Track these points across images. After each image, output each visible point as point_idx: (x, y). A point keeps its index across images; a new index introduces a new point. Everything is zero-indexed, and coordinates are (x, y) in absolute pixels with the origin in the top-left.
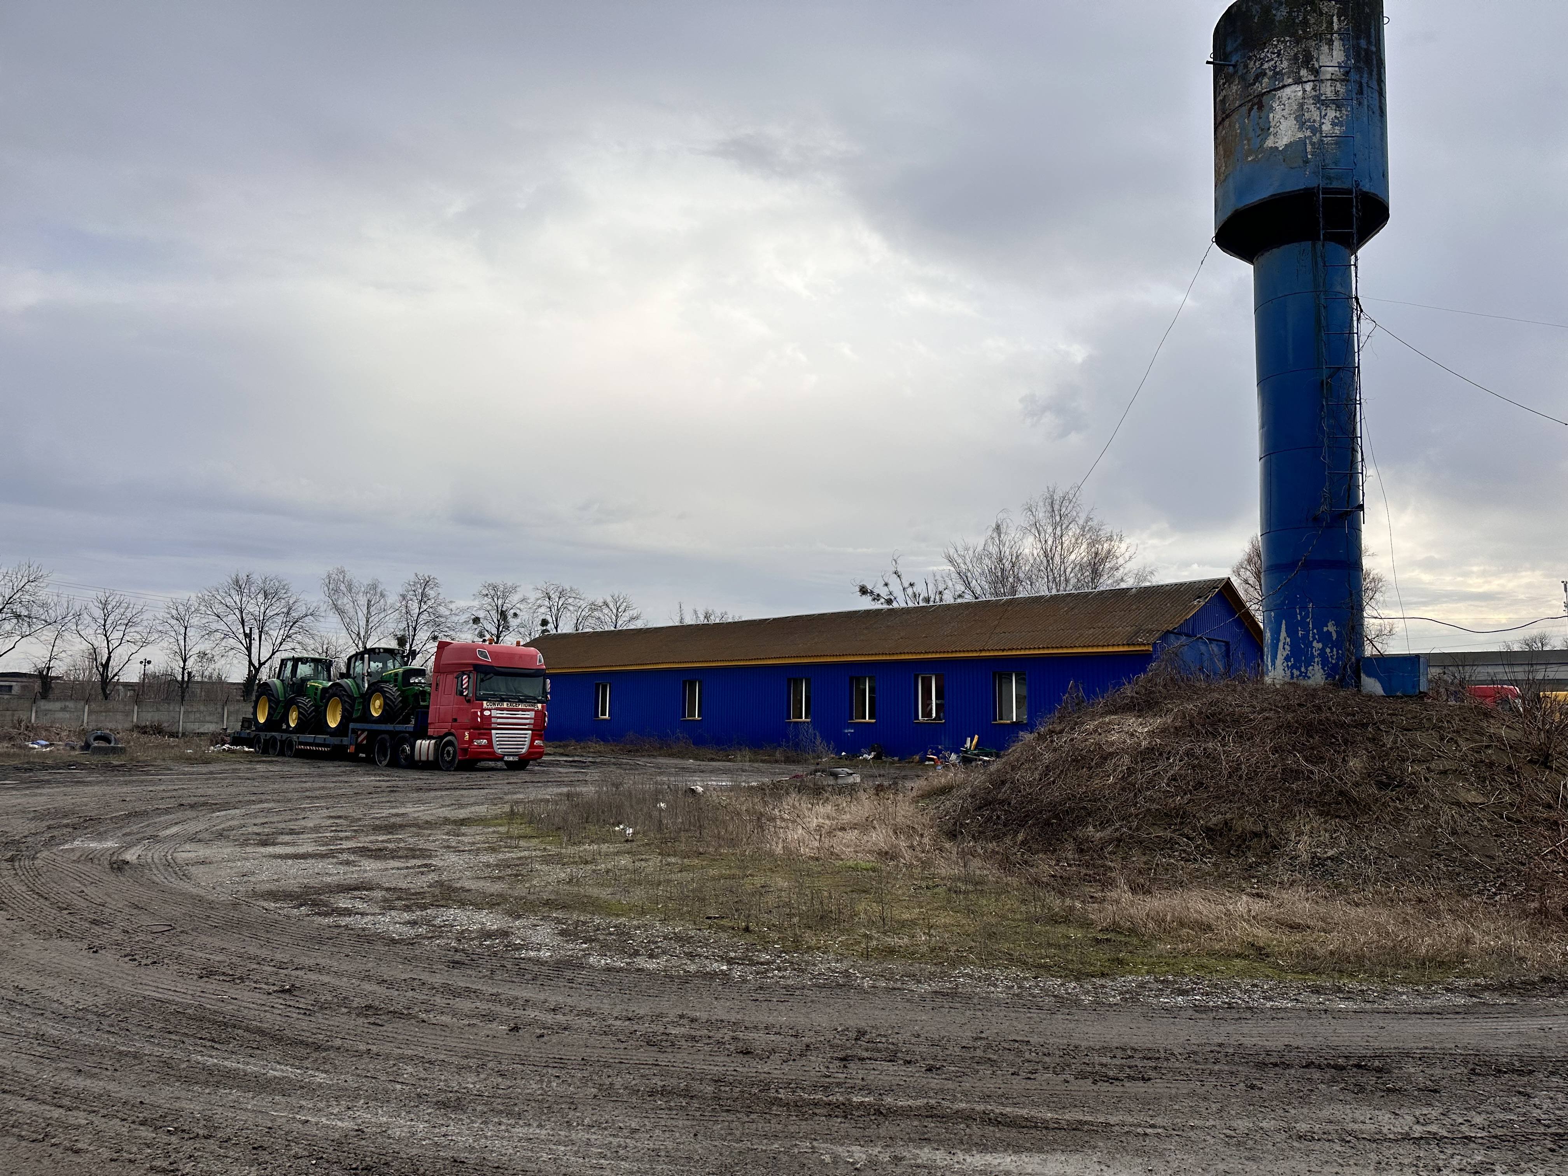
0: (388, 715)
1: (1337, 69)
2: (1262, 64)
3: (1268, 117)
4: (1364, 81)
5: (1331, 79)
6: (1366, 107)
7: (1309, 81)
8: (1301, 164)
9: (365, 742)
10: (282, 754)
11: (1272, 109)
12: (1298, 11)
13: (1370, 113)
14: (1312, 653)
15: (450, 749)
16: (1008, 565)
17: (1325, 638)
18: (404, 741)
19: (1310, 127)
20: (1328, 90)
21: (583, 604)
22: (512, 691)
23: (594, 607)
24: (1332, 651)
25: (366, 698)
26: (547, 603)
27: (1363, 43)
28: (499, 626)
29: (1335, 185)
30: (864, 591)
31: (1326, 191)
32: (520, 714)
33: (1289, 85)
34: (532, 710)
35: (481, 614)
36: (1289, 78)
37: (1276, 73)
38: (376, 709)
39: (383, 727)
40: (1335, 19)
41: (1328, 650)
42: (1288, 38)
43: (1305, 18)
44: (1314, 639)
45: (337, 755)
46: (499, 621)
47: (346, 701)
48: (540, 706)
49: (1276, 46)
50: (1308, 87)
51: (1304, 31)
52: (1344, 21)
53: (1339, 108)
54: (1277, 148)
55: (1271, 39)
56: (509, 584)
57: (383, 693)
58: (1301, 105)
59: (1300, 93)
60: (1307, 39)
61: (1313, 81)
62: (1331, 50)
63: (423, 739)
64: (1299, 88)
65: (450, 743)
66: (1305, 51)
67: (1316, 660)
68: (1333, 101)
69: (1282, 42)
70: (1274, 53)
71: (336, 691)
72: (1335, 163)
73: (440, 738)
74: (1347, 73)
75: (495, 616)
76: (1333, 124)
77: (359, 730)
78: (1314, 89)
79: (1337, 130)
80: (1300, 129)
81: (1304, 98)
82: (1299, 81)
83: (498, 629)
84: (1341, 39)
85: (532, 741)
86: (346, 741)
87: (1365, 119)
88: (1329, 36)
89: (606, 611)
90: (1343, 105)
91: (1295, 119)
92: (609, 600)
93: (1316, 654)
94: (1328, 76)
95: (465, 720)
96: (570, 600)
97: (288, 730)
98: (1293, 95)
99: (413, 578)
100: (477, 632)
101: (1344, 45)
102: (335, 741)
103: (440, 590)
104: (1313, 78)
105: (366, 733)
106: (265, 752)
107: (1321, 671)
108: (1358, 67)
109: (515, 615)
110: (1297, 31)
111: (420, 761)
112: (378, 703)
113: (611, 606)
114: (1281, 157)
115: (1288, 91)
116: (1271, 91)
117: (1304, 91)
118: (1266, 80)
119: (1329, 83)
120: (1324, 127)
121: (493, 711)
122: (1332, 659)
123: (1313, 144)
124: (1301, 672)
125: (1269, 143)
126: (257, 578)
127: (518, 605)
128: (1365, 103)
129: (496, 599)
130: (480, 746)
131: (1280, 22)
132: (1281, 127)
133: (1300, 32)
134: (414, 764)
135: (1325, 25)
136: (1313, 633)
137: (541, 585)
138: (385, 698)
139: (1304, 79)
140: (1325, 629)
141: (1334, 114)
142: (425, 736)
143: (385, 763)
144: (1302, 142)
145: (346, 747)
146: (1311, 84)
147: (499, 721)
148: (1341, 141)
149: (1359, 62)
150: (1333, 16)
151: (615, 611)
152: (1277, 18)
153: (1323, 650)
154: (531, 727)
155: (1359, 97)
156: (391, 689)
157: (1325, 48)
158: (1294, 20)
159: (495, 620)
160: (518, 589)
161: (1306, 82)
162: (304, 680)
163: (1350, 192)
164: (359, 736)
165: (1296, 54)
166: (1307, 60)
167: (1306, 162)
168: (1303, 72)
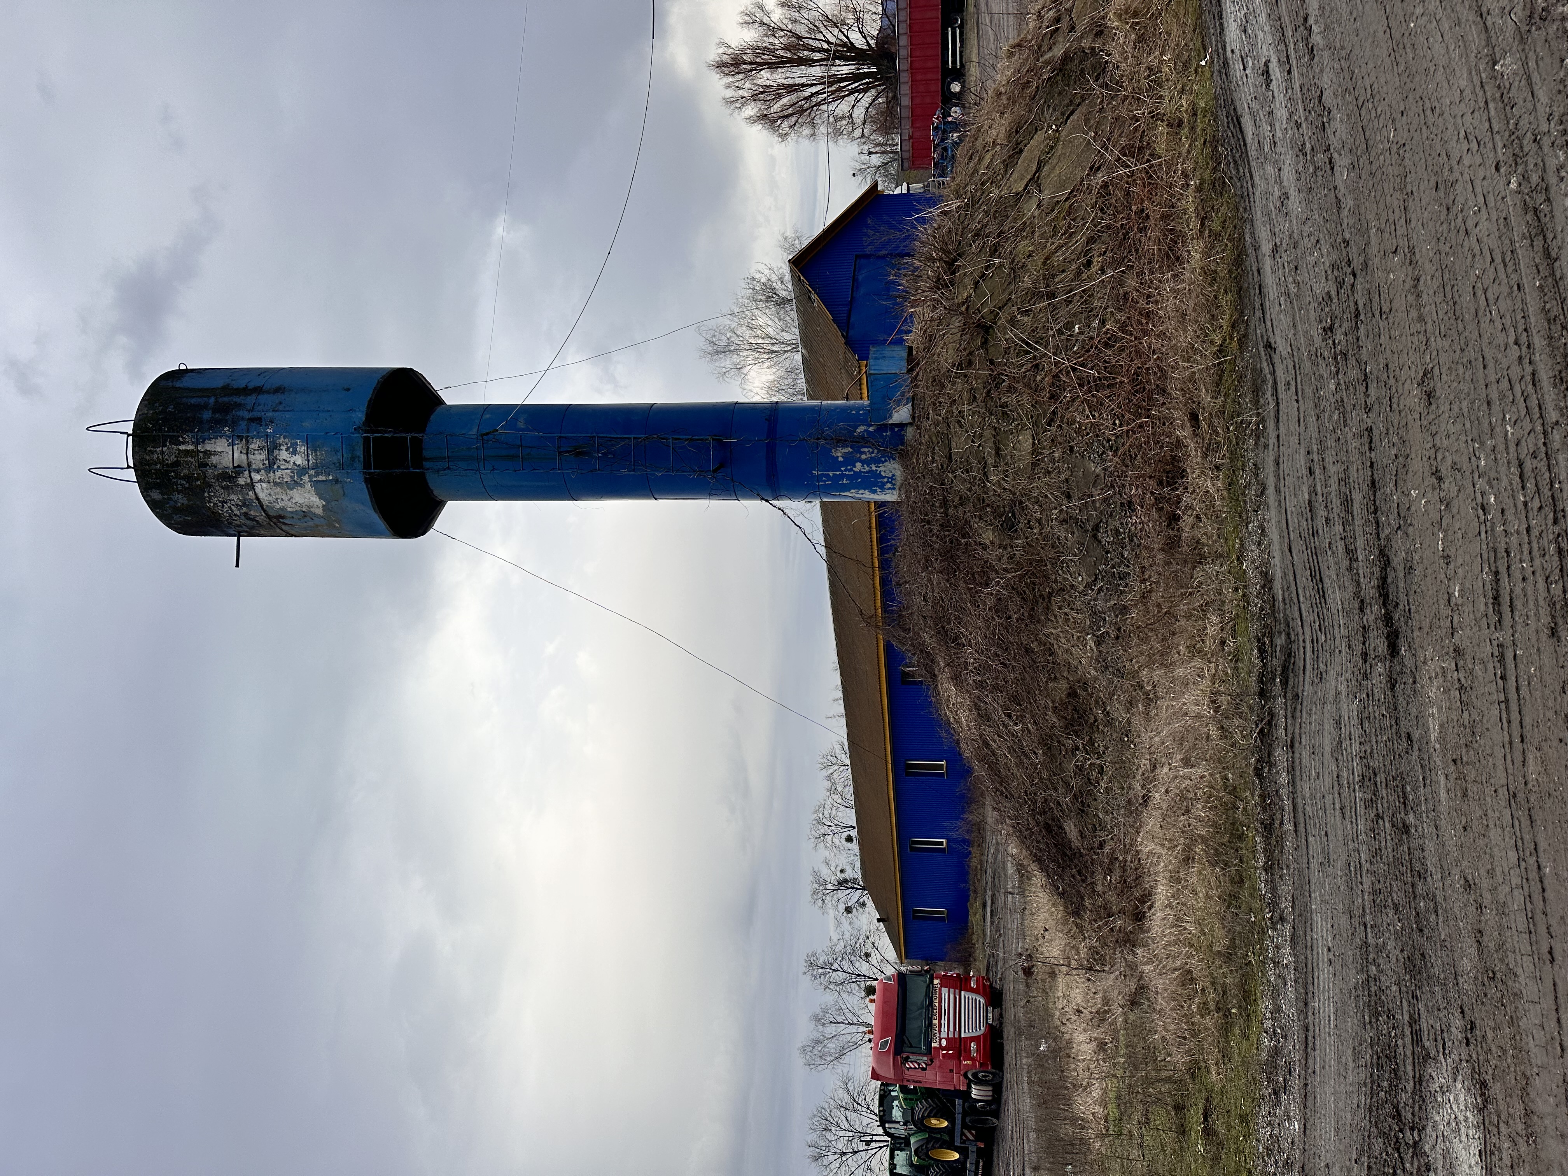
0: (946, 1116)
1: (235, 447)
2: (236, 515)
3: (292, 512)
4: (247, 415)
5: (247, 454)
6: (276, 414)
7: (250, 476)
8: (338, 486)
9: (974, 1132)
11: (283, 509)
12: (177, 484)
13: (281, 408)
14: (867, 472)
15: (980, 1075)
17: (850, 461)
18: (972, 1106)
19: (300, 476)
20: (259, 458)
21: (829, 801)
22: (921, 1014)
23: (833, 789)
24: (864, 453)
25: (930, 1130)
26: (829, 838)
27: (207, 415)
28: (853, 888)
29: (360, 453)
31: (366, 465)
32: (945, 1004)
33: (256, 494)
34: (940, 990)
35: (842, 907)
36: (248, 494)
37: (244, 504)
38: (940, 1123)
39: (959, 1118)
40: (182, 447)
41: (864, 457)
42: (206, 494)
43: (182, 478)
44: (851, 470)
45: (986, 1157)
46: (848, 888)
47: (933, 1146)
48: (936, 981)
49: (215, 504)
50: (256, 477)
51: (197, 479)
52: (184, 438)
53: (276, 447)
54: (323, 506)
55: (209, 508)
56: (811, 878)
57: (924, 1117)
58: (276, 484)
59: (264, 485)
60: (205, 477)
61: (250, 472)
62: (215, 453)
63: (971, 1093)
64: (258, 487)
65: (975, 1075)
66: (218, 480)
67: (874, 468)
68: (270, 452)
69: (210, 499)
70: (223, 506)
72: (336, 452)
73: (970, 1082)
74: (240, 438)
75: (842, 894)
76: (295, 453)
77: (961, 1138)
78: (258, 471)
79: (302, 449)
80: (302, 485)
81: (269, 482)
82: (251, 486)
83: (857, 889)
84: (203, 442)
85: (972, 990)
87: (288, 415)
88: (201, 455)
89: (835, 776)
90: (274, 442)
91: (291, 489)
92: (825, 773)
93: (867, 469)
94: (244, 457)
96: (826, 813)
98: (265, 491)
99: (808, 977)
100: (861, 910)
101: (210, 439)
102: (972, 1158)
103: (820, 951)
104: (247, 472)
105: (965, 1131)
107: (886, 464)
108: (234, 422)
109: (842, 871)
110: (197, 486)
111: (992, 1096)
112: (934, 1121)
113: (831, 771)
114: (333, 503)
115: (261, 496)
116: (263, 508)
117: (261, 481)
118: (252, 513)
119: (251, 456)
120: (298, 463)
121: (941, 1037)
122: (873, 452)
123: (317, 474)
124: (888, 482)
125: (319, 511)
126: (813, 1137)
127: (833, 869)
128: (270, 414)
129: (827, 891)
130: (978, 1050)
131: (189, 500)
132: (301, 502)
133: (199, 483)
134: (996, 1100)
135: (190, 459)
136: (845, 470)
138: (929, 1116)
139: (249, 481)
140: (841, 459)
141: (284, 451)
142: (968, 1092)
143: (995, 1120)
144: (315, 484)
145: (979, 1149)
146: (253, 474)
147: (951, 1029)
148: (312, 444)
149: (227, 421)
150: (179, 450)
151: (836, 767)
152: (186, 502)
153: (863, 462)
154: (957, 991)
155: (264, 423)
157: (214, 459)
158: (186, 489)
159: (848, 891)
160: (816, 870)
161: (251, 479)
163: (367, 440)
164: (968, 1139)
165: (222, 488)
166: (229, 477)
167: (336, 481)
168: (241, 481)
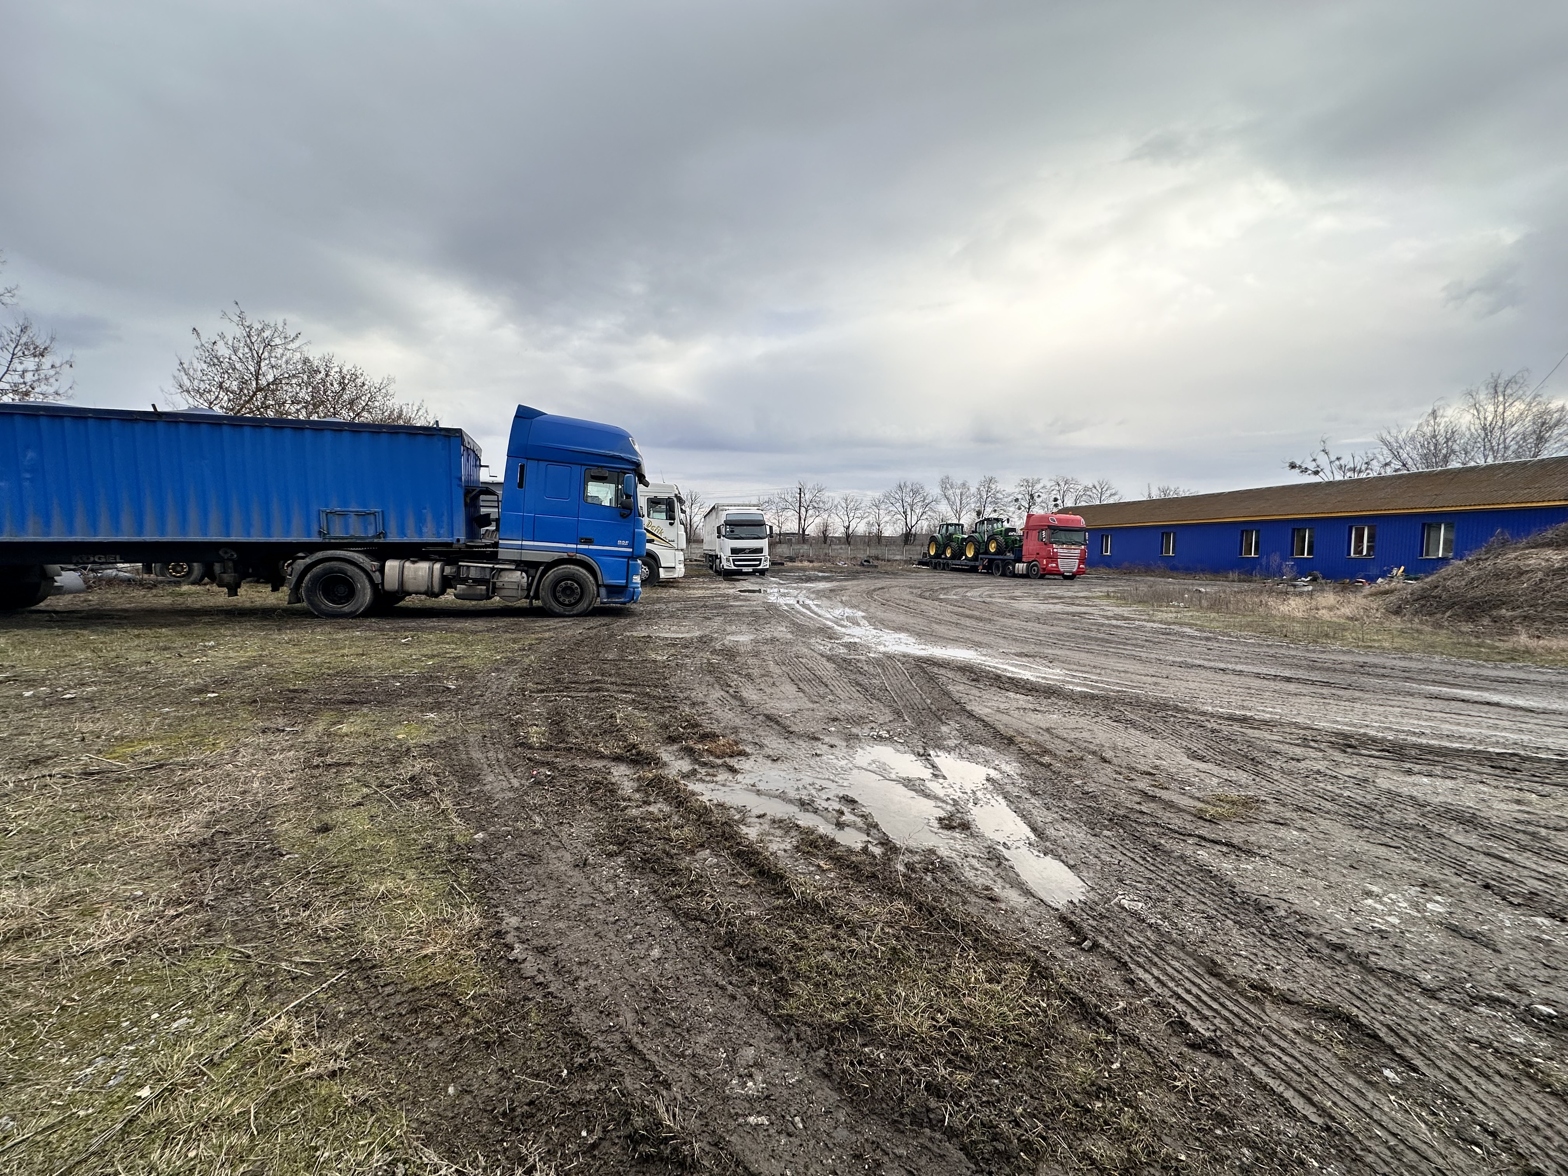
0: (999, 551)
9: (987, 564)
10: (944, 569)
15: (1034, 568)
16: (1442, 440)
18: (1009, 564)
22: (1068, 539)
23: (1087, 491)
25: (987, 544)
30: (1293, 466)
32: (1073, 551)
34: (1079, 549)
38: (992, 548)
39: (997, 557)
45: (973, 570)
47: (976, 544)
48: (1083, 547)
56: (1036, 478)
57: (996, 540)
63: (1020, 563)
65: (1035, 565)
71: (970, 539)
73: (1029, 563)
75: (1028, 497)
77: (984, 558)
85: (1079, 565)
86: (977, 564)
89: (1094, 492)
95: (1044, 554)
96: (1072, 486)
97: (946, 558)
99: (983, 479)
102: (972, 563)
103: (998, 484)
105: (987, 560)
106: (935, 568)
109: (1039, 496)
111: (1017, 574)
112: (993, 545)
113: (1098, 488)
121: (1058, 549)
130: (1051, 567)
134: (1015, 575)
137: (1054, 478)
138: (997, 542)
142: (1020, 561)
143: (1000, 575)
145: (977, 566)
147: (1062, 554)
151: (1100, 491)
154: (1079, 558)
156: (1000, 539)
159: (1028, 499)
162: (951, 535)
164: (983, 561)
